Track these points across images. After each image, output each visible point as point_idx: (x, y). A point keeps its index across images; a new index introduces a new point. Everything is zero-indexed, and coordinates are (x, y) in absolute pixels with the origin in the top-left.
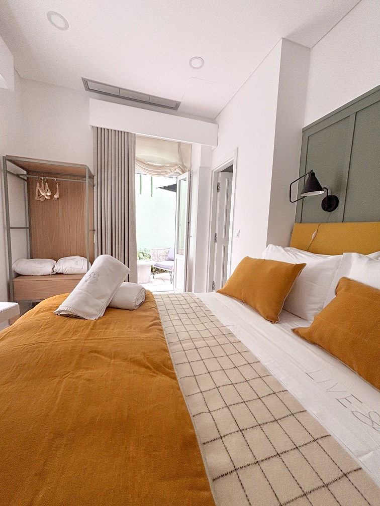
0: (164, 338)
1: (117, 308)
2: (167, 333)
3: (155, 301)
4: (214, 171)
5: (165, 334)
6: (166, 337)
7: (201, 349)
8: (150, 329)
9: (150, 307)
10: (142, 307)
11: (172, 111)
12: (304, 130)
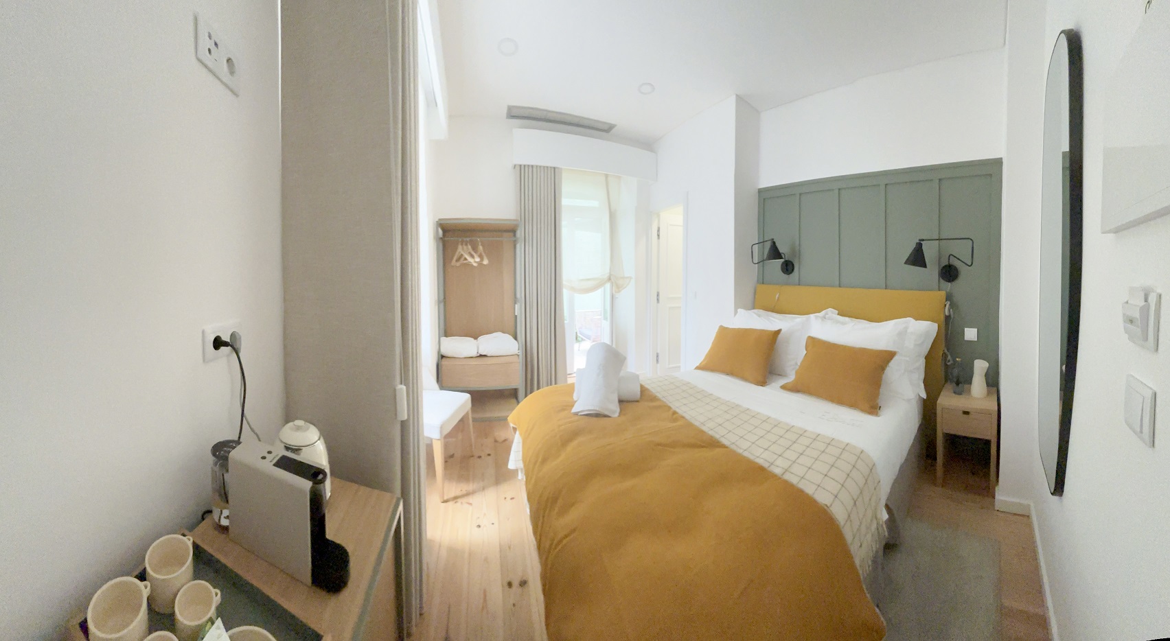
11: (604, 134)
12: (760, 191)
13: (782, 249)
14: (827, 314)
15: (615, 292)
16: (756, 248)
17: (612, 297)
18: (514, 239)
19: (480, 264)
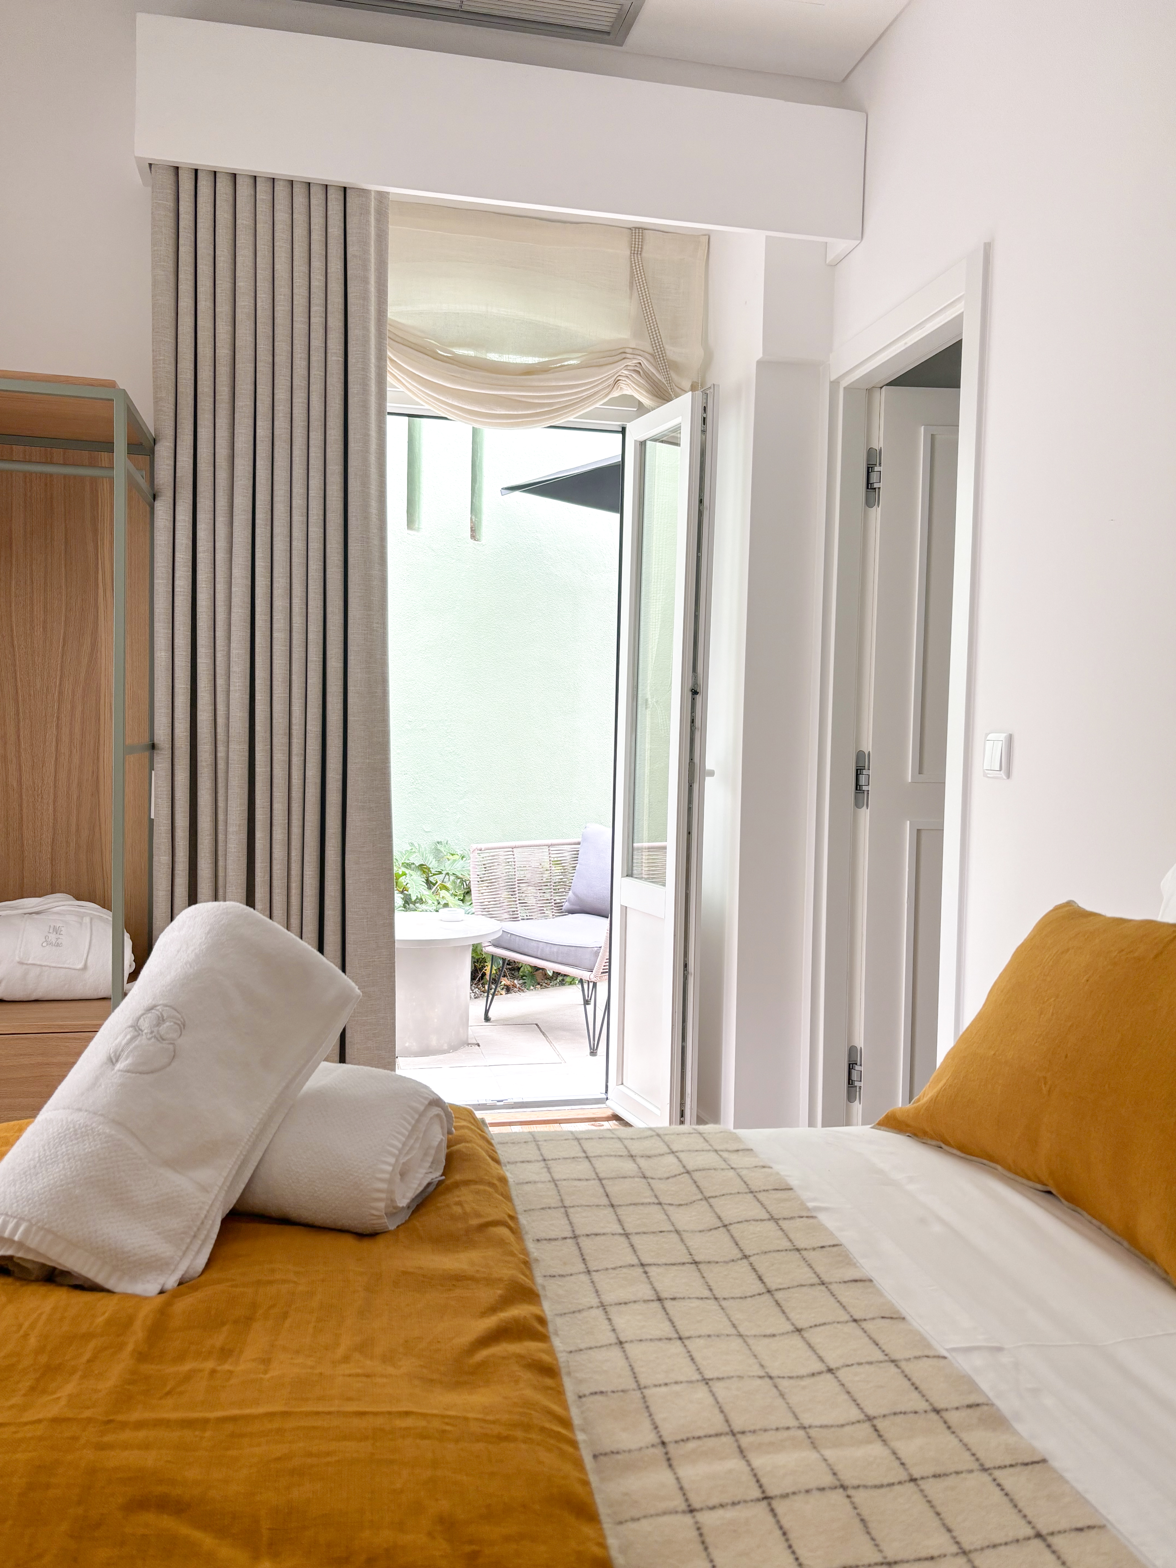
0: (566, 1423)
1: (284, 1221)
2: (585, 1389)
3: (503, 1180)
4: (844, 383)
5: (570, 1396)
6: (577, 1421)
7: (797, 1503)
8: (483, 1364)
9: (475, 1222)
10: (430, 1220)
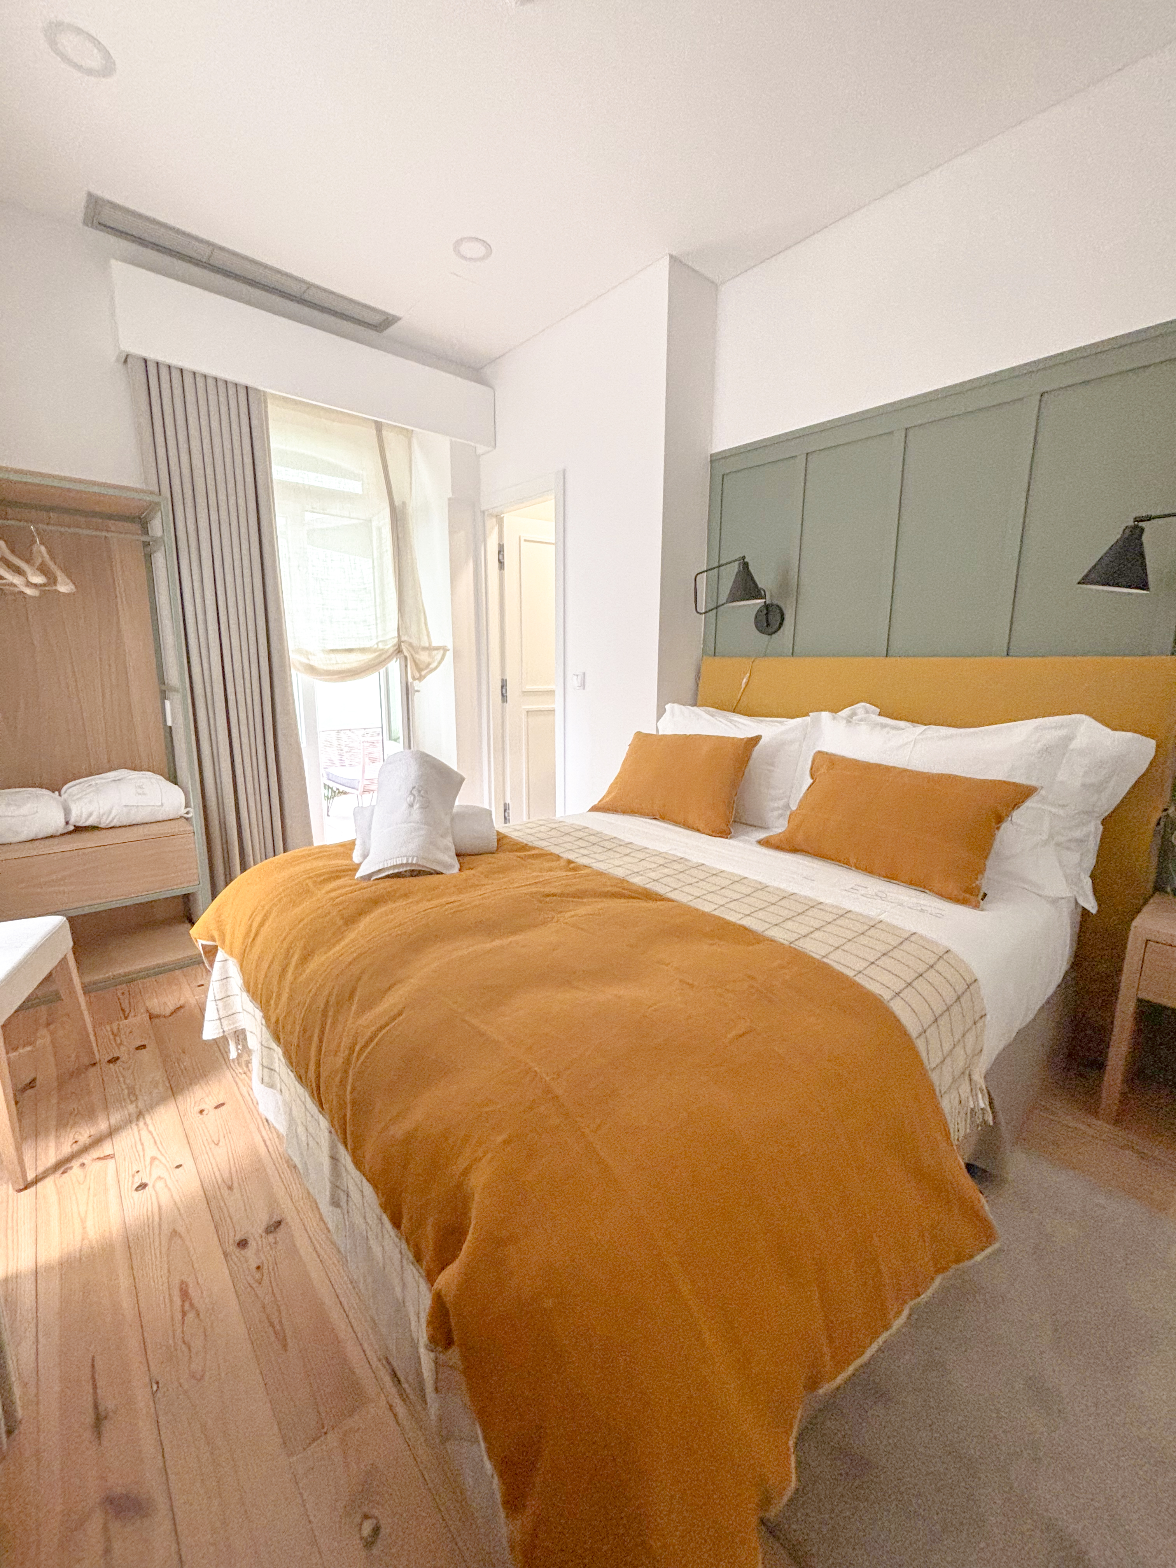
11: (373, 334)
12: (714, 459)
13: (763, 580)
14: (854, 714)
15: (414, 678)
16: (703, 579)
17: (407, 691)
18: (145, 538)
19: (47, 591)
